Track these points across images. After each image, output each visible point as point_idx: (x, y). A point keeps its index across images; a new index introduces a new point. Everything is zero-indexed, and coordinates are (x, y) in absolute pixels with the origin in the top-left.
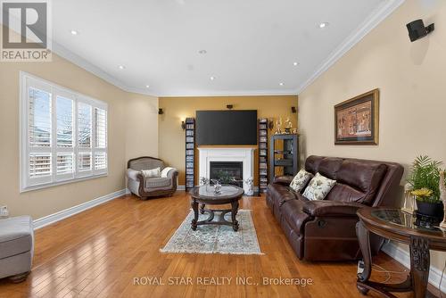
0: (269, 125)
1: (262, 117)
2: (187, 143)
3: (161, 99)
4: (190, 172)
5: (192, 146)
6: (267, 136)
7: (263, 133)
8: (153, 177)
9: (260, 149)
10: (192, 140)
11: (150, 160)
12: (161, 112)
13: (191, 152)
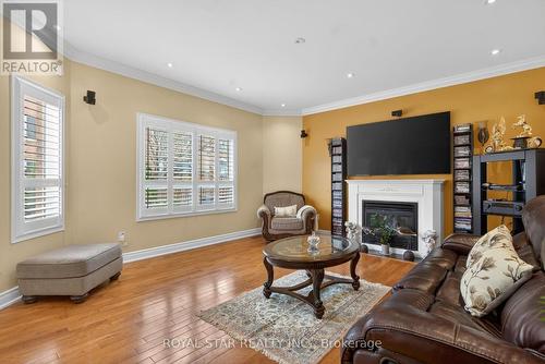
0: (478, 136)
1: (460, 124)
2: (333, 173)
3: (306, 119)
4: (338, 213)
5: (339, 177)
6: (470, 157)
7: (463, 152)
8: (286, 216)
9: (455, 182)
10: (339, 168)
11: (288, 195)
12: (304, 135)
13: (338, 186)
